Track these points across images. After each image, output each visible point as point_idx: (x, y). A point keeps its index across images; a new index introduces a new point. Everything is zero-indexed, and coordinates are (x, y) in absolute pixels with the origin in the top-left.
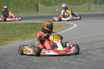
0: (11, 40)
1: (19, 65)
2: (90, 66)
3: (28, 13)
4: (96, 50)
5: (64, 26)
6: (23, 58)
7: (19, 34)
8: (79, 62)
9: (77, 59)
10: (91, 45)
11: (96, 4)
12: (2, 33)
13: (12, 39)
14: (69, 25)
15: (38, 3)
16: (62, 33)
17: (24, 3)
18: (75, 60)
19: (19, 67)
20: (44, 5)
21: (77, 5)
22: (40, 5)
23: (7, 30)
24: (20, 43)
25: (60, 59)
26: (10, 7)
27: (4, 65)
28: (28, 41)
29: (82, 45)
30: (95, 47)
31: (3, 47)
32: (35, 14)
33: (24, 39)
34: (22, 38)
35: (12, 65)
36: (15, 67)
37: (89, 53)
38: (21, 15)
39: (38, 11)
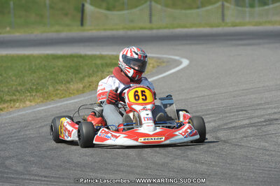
0: (11, 101)
1: (34, 169)
3: (57, 28)
4: (241, 130)
5: (155, 64)
6: (46, 151)
7: (33, 84)
8: (196, 162)
9: (189, 153)
11: (242, 6)
13: (14, 97)
14: (168, 62)
15: (86, 1)
17: (48, 2)
18: (184, 156)
19: (33, 175)
20: (100, 7)
22: (89, 8)
24: (34, 110)
26: (9, 13)
28: (59, 104)
29: (203, 115)
30: (237, 121)
32: (76, 32)
33: (47, 97)
34: (41, 95)
35: (14, 168)
36: (24, 174)
37: (223, 139)
38: (37, 33)
39: (84, 23)
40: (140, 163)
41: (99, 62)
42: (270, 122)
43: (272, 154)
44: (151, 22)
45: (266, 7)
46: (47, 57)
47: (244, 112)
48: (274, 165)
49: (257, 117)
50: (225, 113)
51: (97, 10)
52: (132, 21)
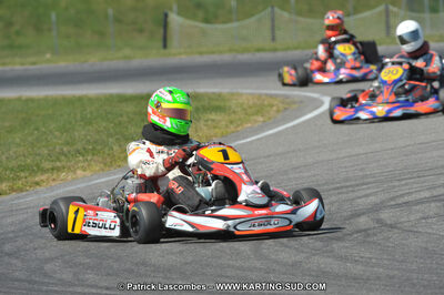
0: (53, 169)
1: (91, 277)
2: (393, 277)
3: (127, 51)
4: (418, 207)
5: (281, 106)
7: (89, 141)
8: (344, 259)
9: (335, 245)
11: (419, 11)
12: (18, 140)
13: (58, 164)
14: (301, 102)
15: (171, 9)
16: (271, 135)
17: (110, 12)
18: (326, 252)
19: (88, 286)
20: (193, 17)
22: (175, 19)
23: (37, 129)
24: (90, 183)
26: (50, 30)
27: (23, 277)
29: (357, 185)
30: (411, 193)
31: (19, 198)
32: (155, 58)
33: (110, 163)
34: (100, 159)
35: (58, 276)
36: (71, 284)
37: (389, 222)
38: (95, 61)
39: (168, 44)
40: (258, 264)
44: (273, 39)
46: (110, 99)
47: (422, 179)
50: (391, 181)
51: (189, 22)
52: (245, 39)
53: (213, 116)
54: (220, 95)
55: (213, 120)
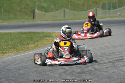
0: (2, 53)
4: (105, 64)
7: (12, 45)
9: (82, 75)
10: (99, 58)
11: (105, 9)
13: (4, 51)
15: (35, 8)
18: (80, 77)
20: (42, 11)
21: (81, 11)
22: (36, 11)
24: (13, 57)
25: (62, 75)
26: (1, 14)
28: (24, 54)
30: (103, 60)
32: (31, 22)
33: (18, 51)
34: (16, 50)
37: (97, 68)
38: (14, 22)
41: (41, 35)
42: (118, 60)
43: (119, 75)
44: (64, 17)
45: (116, 10)
46: (18, 33)
47: (106, 57)
48: (120, 79)
49: (112, 58)
50: (98, 57)
51: (40, 12)
52: (56, 17)
53: (48, 38)
54: (49, 32)
55: (48, 39)
